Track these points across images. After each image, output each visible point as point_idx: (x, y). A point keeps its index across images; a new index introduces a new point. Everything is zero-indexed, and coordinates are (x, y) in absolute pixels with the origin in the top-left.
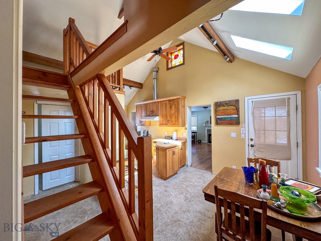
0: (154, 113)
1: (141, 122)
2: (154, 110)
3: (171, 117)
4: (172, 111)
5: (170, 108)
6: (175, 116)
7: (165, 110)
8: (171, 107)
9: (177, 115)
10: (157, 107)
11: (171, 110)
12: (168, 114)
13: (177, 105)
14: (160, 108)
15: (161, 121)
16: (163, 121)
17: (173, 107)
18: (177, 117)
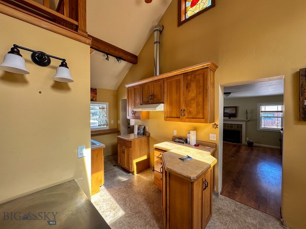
0: (155, 99)
1: (134, 113)
2: (155, 93)
3: (187, 104)
4: (190, 93)
5: (187, 88)
6: (197, 102)
7: (177, 92)
8: (188, 86)
9: (201, 99)
10: (162, 88)
11: (189, 91)
12: (181, 99)
13: (201, 82)
14: (166, 90)
15: (169, 112)
16: (171, 112)
17: (193, 85)
18: (201, 103)
